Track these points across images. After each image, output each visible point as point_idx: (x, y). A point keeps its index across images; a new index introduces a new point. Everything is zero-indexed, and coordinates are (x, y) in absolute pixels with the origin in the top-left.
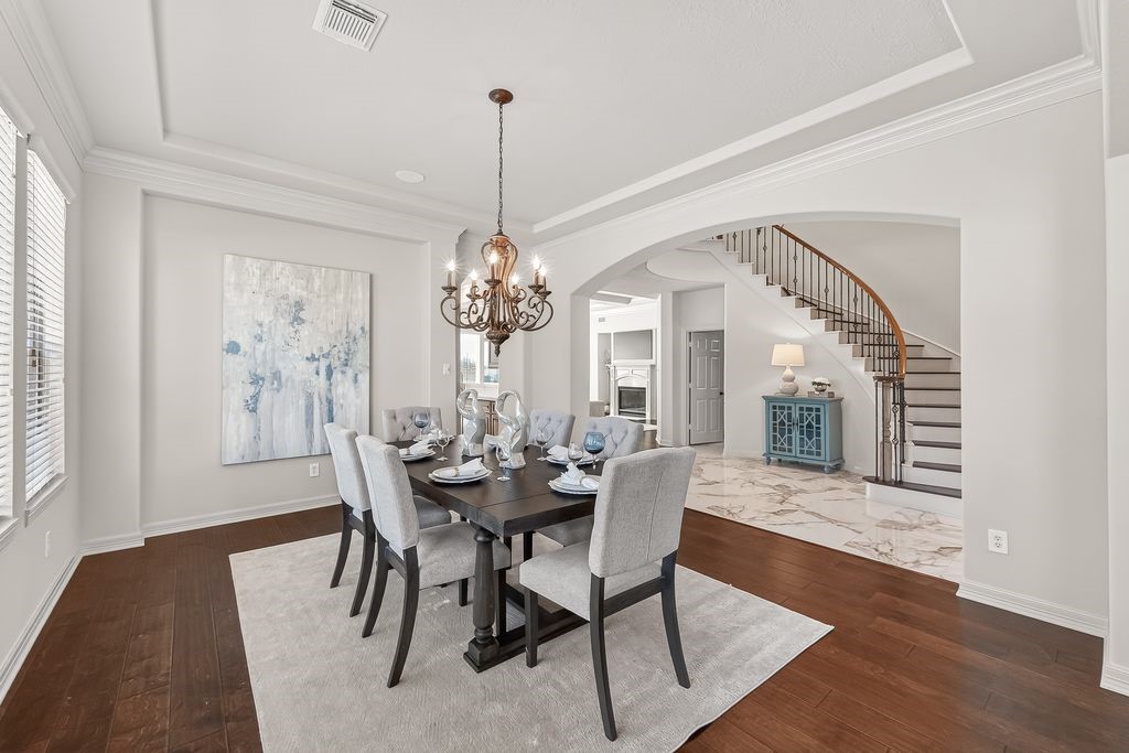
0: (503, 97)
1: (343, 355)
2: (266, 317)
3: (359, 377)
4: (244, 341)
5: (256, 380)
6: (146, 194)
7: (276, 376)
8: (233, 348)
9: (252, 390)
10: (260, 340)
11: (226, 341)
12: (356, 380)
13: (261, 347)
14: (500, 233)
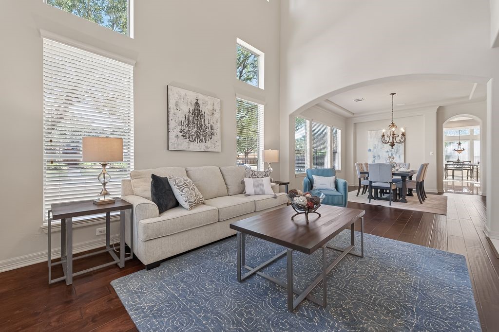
0: (393, 94)
1: (396, 151)
2: (376, 143)
3: (401, 156)
4: (372, 149)
5: (374, 157)
6: (355, 124)
7: (379, 156)
8: (370, 150)
9: (373, 159)
10: (375, 148)
11: (368, 149)
12: (400, 157)
13: (375, 150)
14: (393, 123)
